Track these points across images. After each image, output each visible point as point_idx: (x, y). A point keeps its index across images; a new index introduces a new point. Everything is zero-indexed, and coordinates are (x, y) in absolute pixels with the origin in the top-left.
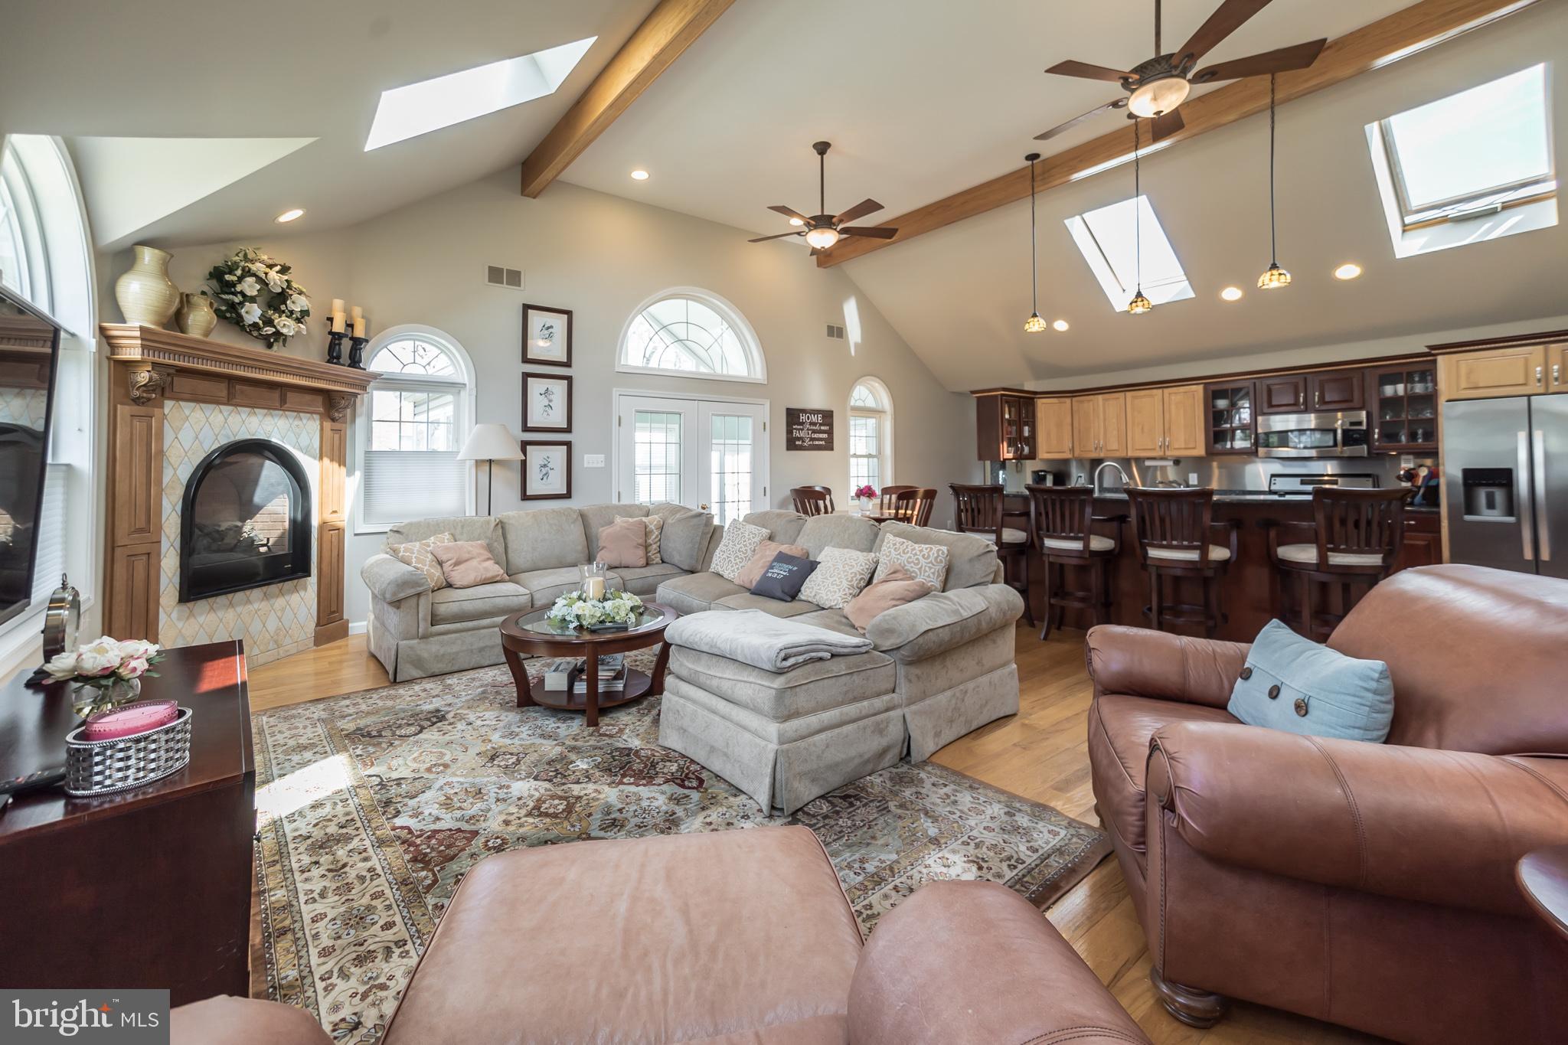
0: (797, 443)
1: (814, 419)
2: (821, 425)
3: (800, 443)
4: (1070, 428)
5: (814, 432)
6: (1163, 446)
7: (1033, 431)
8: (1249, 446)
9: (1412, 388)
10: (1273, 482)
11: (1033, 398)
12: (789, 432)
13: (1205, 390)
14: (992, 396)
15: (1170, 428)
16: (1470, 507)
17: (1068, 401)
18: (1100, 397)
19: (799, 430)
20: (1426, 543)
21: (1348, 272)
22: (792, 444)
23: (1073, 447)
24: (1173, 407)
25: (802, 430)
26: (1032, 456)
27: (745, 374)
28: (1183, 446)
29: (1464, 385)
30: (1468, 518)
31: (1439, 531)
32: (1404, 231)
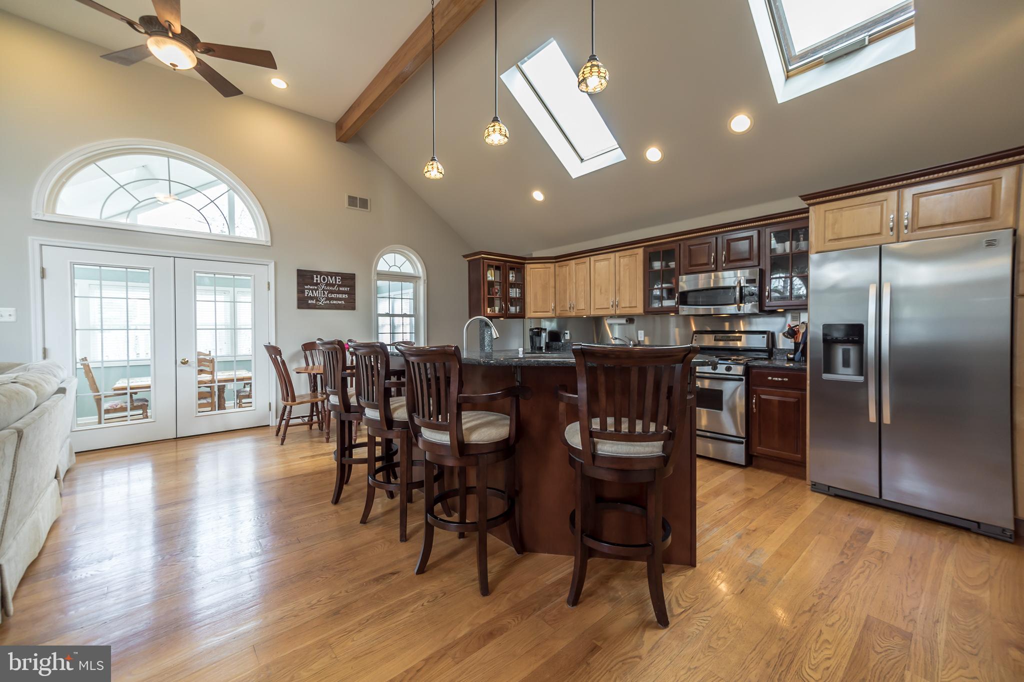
0: (310, 302)
1: (332, 280)
2: (339, 286)
3: (314, 302)
4: (554, 290)
5: (331, 292)
6: (616, 305)
7: (523, 293)
8: (674, 304)
9: (797, 246)
10: (694, 338)
11: (524, 264)
12: (301, 291)
13: (645, 252)
14: (476, 259)
15: (619, 289)
16: (829, 367)
17: (552, 266)
18: (573, 262)
19: (312, 290)
20: (797, 400)
21: (741, 123)
22: (303, 303)
23: (555, 307)
24: (622, 269)
25: (316, 290)
26: (521, 315)
27: (255, 236)
28: (628, 306)
29: (830, 236)
30: (826, 376)
31: (805, 390)
32: (788, 78)
